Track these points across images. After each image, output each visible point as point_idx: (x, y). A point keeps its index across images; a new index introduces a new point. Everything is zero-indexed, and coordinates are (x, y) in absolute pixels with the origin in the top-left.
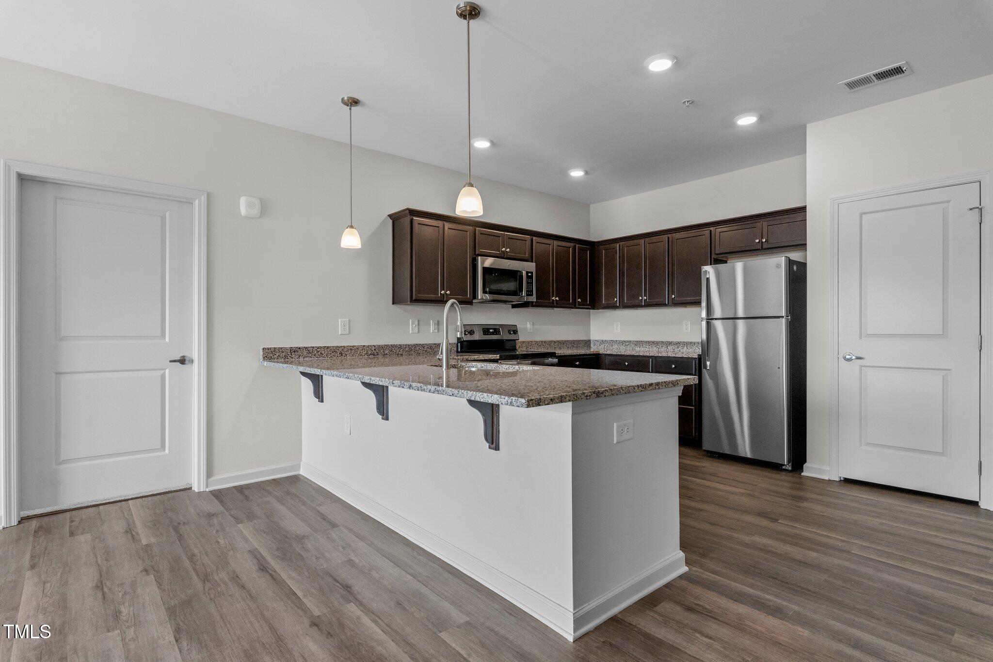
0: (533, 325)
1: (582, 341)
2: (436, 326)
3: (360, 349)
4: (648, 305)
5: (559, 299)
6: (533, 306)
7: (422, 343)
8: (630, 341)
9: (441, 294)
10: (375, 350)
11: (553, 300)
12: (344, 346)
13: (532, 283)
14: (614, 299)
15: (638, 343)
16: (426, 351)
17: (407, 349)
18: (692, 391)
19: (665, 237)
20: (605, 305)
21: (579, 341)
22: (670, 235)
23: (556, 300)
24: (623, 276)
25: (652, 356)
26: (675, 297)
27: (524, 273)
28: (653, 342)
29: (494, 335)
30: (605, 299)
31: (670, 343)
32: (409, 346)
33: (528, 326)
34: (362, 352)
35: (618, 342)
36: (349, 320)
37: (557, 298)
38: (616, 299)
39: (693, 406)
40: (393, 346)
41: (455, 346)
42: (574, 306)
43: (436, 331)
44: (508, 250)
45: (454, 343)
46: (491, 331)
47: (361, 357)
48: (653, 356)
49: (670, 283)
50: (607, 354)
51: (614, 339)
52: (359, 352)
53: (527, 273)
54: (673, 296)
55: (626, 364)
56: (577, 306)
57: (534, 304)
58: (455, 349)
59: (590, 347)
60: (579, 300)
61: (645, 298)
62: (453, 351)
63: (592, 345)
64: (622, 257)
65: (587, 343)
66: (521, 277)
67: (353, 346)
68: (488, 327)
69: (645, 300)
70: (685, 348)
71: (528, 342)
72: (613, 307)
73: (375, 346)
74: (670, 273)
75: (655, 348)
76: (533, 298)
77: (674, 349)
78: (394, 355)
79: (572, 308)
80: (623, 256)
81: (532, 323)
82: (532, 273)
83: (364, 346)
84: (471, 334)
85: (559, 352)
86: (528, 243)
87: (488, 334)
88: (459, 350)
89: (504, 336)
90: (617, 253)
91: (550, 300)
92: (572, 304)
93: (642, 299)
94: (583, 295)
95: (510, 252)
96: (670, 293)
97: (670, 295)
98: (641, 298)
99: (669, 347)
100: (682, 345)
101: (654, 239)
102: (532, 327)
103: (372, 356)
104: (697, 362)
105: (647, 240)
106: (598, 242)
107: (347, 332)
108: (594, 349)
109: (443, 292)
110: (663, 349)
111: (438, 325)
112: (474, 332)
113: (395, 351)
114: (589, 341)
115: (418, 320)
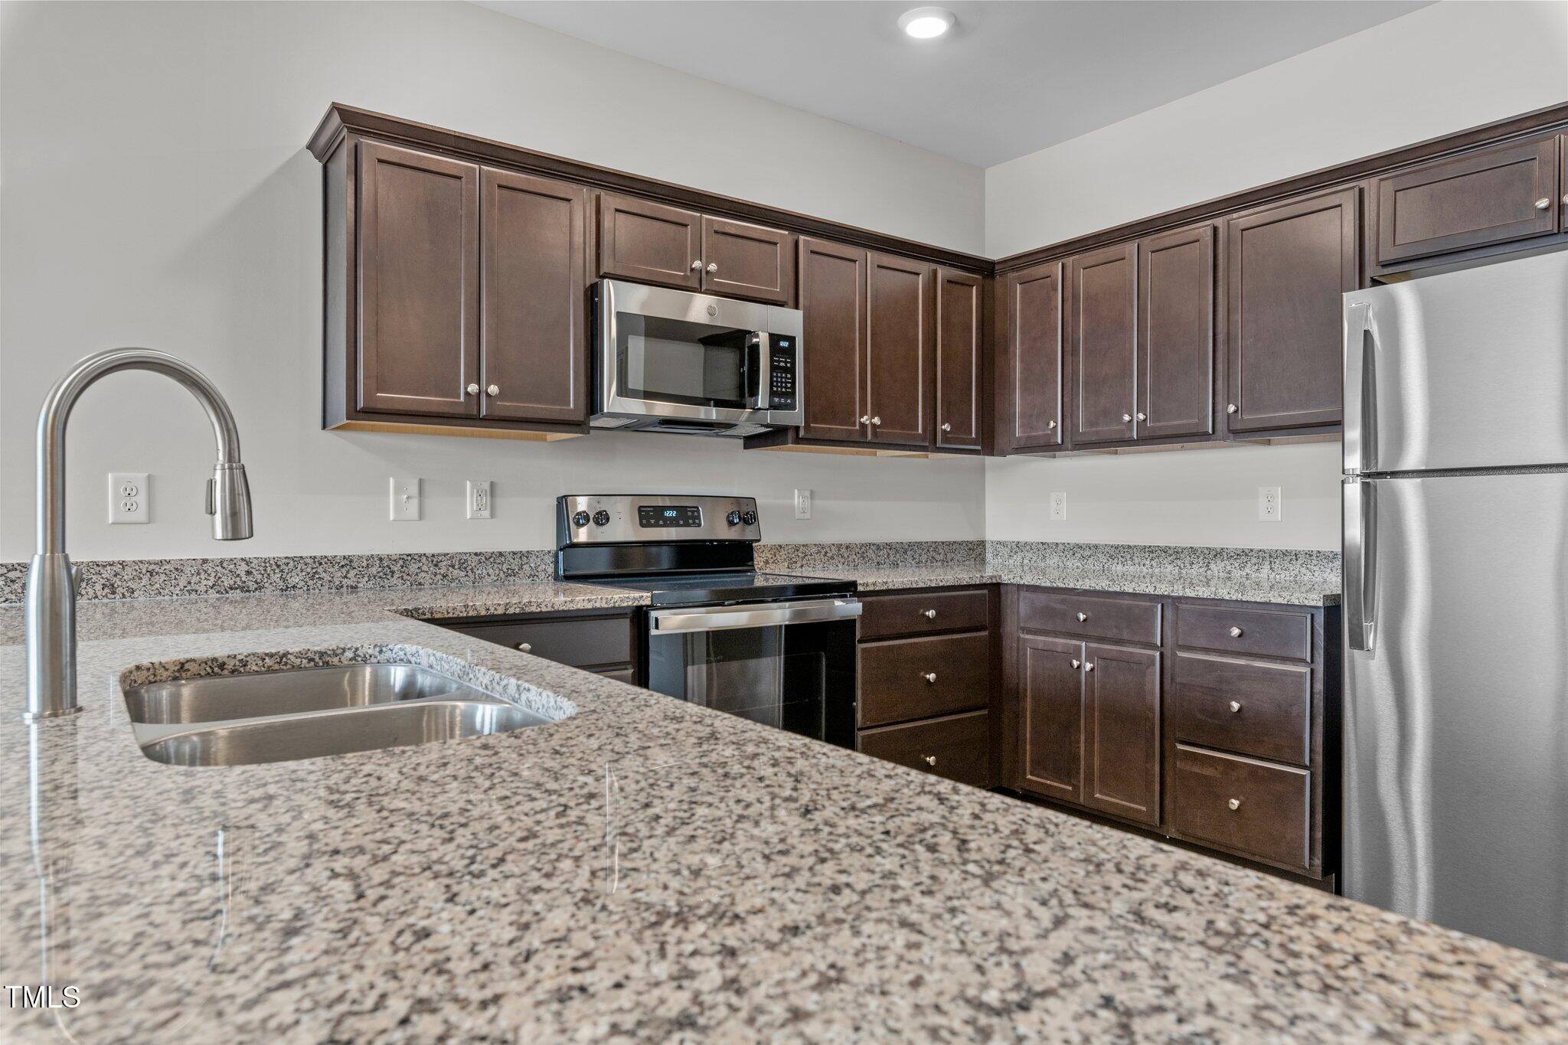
0: (812, 498)
1: (960, 544)
2: (486, 500)
3: (188, 570)
4: (1151, 438)
5: (882, 419)
6: (798, 440)
7: (429, 551)
8: (1096, 547)
9: (467, 394)
10: (248, 573)
11: (863, 425)
12: (122, 563)
13: (792, 371)
14: (1048, 425)
15: (1121, 552)
16: (444, 576)
17: (374, 570)
18: (1302, 716)
19: (1202, 230)
20: (1022, 444)
21: (950, 544)
22: (1219, 222)
23: (874, 425)
24: (1075, 352)
25: (1163, 596)
26: (1236, 412)
27: (763, 340)
28: (1165, 550)
29: (678, 525)
30: (1021, 426)
31: (1218, 554)
32: (381, 560)
33: (797, 501)
34: (195, 579)
35: (1061, 547)
36: (149, 477)
37: (877, 420)
38: (1052, 424)
39: (1305, 767)
40: (318, 561)
41: (549, 559)
42: (930, 443)
43: (486, 513)
44: (713, 267)
45: (546, 549)
46: (669, 514)
47: (193, 596)
48: (1168, 597)
49: (1220, 367)
50: (1024, 585)
51: (1050, 538)
52: (182, 582)
53: (774, 339)
54: (1232, 408)
55: (1082, 617)
56: (939, 444)
57: (802, 433)
58: (551, 570)
59: (983, 560)
60: (947, 427)
61: (1141, 416)
62: (542, 575)
63: (989, 556)
64: (1071, 299)
65: (976, 550)
66: (755, 349)
67: (161, 563)
68: (660, 502)
69: (1142, 424)
70: (1266, 569)
71: (797, 548)
72: (1046, 447)
73: (248, 562)
74: (1221, 337)
75: (1170, 567)
76: (796, 416)
77: (1229, 572)
78: (325, 590)
79: (924, 449)
80: (1075, 297)
81: (807, 494)
82: (792, 340)
83: (205, 561)
84: (598, 523)
85: (869, 578)
86: (781, 255)
87: (657, 525)
88: (561, 572)
89: (714, 528)
90: (1056, 290)
91: (854, 424)
92: (923, 437)
93: (1131, 421)
94: (956, 411)
95: (718, 274)
96: (1220, 399)
97: (1219, 407)
98: (1127, 418)
99: (1212, 566)
100: (1254, 560)
101: (1169, 237)
102: (808, 503)
103: (237, 595)
104: (1320, 619)
105: (1146, 241)
106: (1005, 261)
107: (141, 514)
108: (994, 569)
109: (473, 388)
110: (1195, 571)
111: (492, 495)
112: (608, 520)
113: (327, 577)
114: (982, 544)
115: (420, 480)
